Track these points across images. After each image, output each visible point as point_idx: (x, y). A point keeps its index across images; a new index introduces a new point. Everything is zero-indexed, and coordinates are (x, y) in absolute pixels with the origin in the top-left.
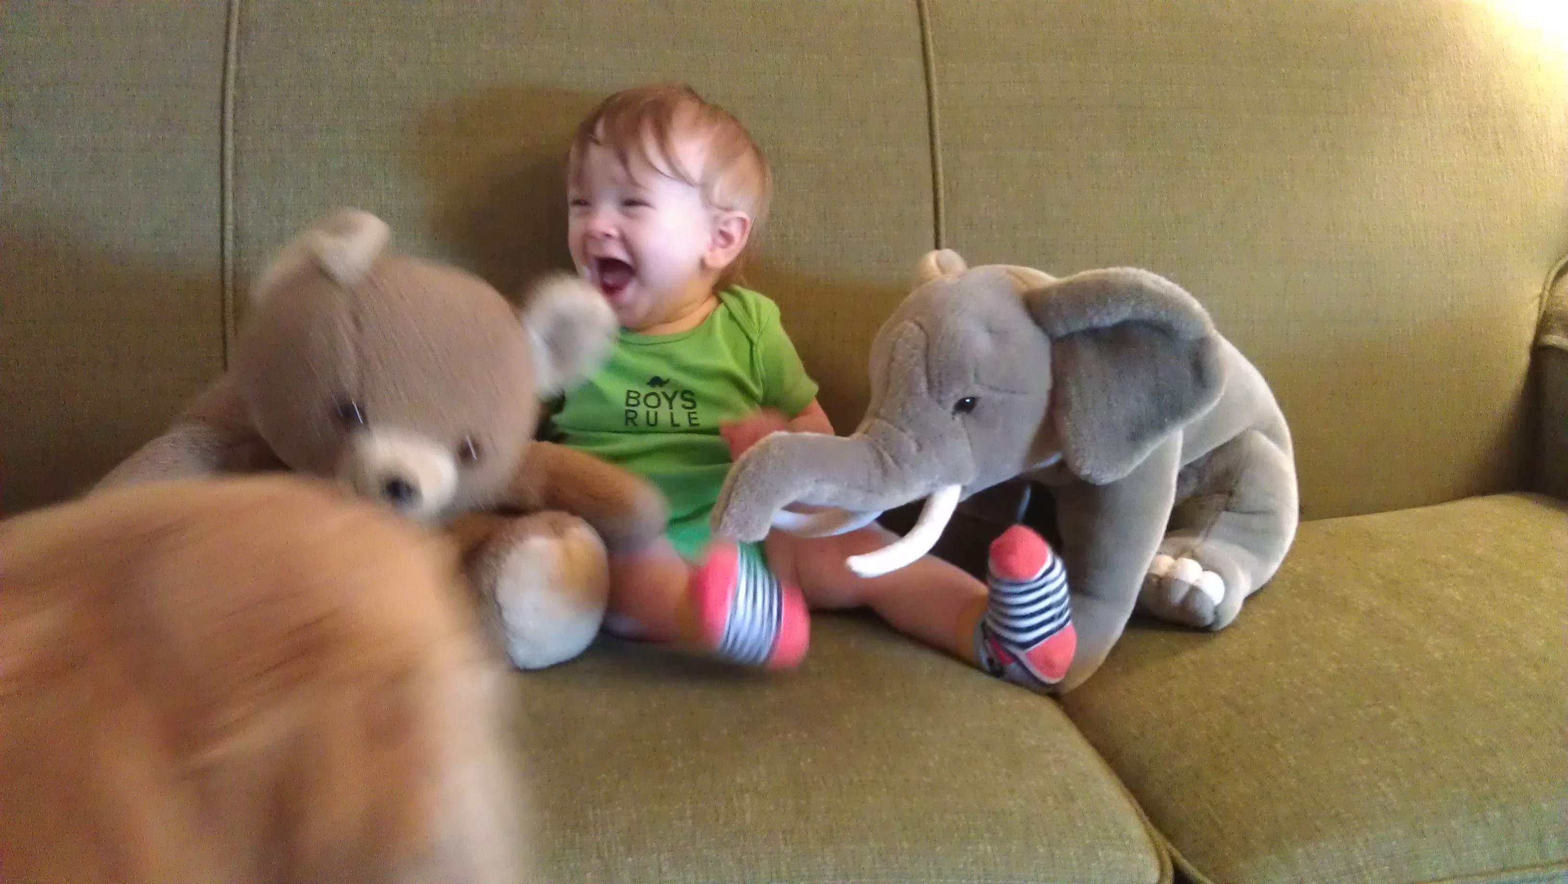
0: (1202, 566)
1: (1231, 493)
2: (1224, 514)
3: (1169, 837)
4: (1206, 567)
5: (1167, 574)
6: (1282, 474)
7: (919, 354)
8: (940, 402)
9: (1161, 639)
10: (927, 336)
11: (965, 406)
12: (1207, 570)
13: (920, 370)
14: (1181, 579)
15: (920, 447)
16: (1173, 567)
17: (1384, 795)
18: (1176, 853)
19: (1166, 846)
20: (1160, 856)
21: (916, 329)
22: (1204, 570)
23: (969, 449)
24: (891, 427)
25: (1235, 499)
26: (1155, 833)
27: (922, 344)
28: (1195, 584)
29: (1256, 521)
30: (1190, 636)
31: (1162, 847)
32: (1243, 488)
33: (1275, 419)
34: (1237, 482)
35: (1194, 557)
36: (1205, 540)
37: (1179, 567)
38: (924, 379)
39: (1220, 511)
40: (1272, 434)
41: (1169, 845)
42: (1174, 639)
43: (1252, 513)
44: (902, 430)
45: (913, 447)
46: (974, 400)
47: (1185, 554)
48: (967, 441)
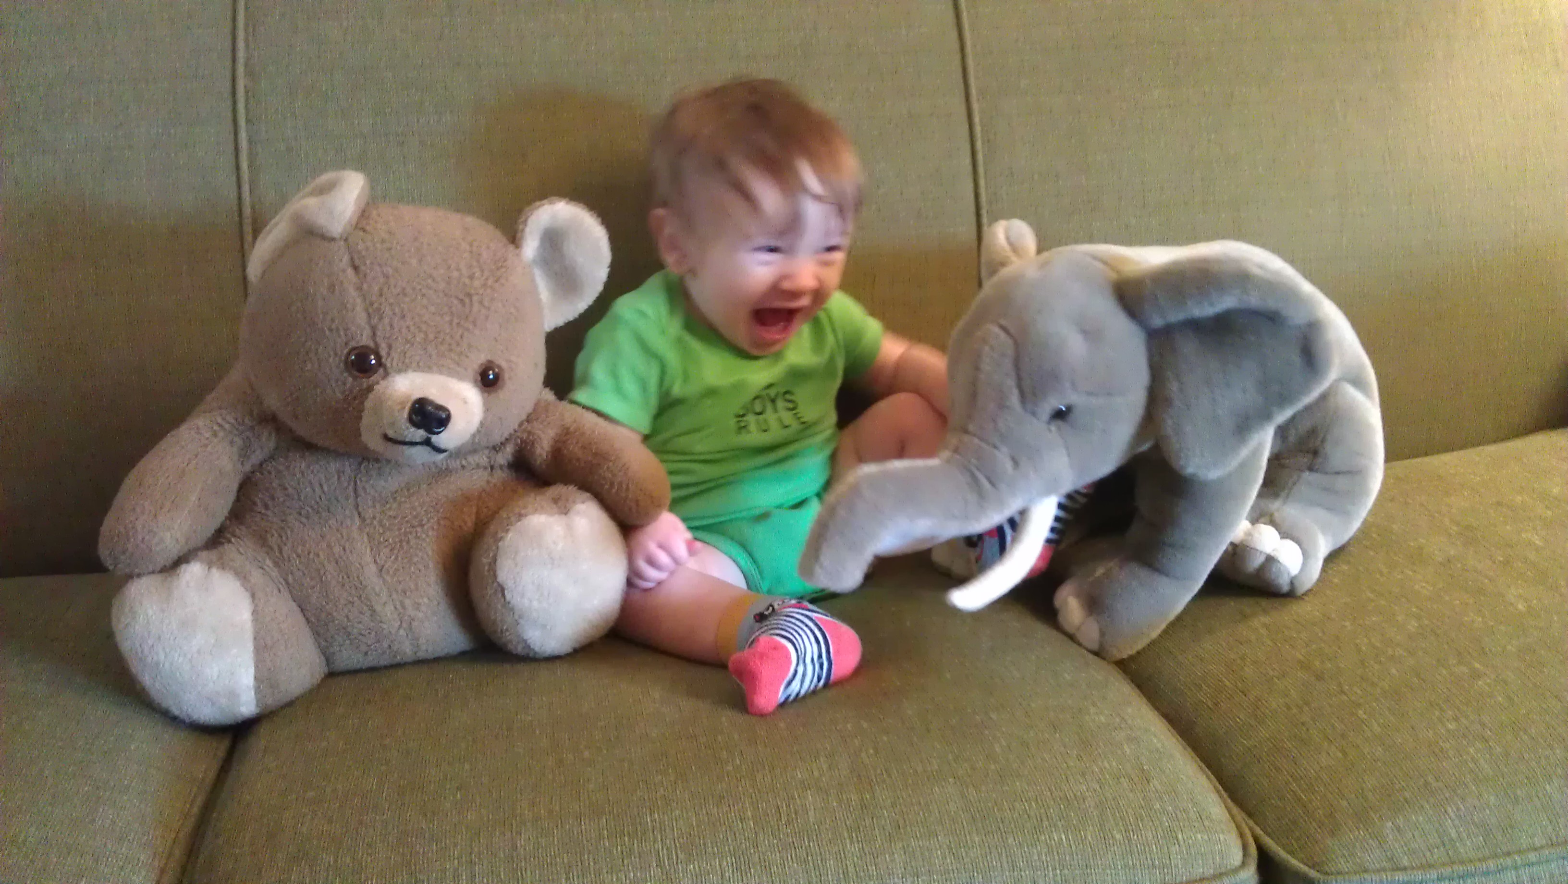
0: (1280, 533)
1: (1315, 453)
2: (1306, 475)
3: (1250, 815)
4: (1284, 535)
5: (1242, 542)
6: (1369, 427)
7: (1008, 365)
8: (1034, 414)
9: (1231, 605)
10: (1016, 344)
11: (1060, 415)
12: (1287, 538)
13: (1011, 382)
14: (1258, 548)
15: (1016, 463)
16: (1249, 534)
17: (1473, 760)
18: (1259, 831)
19: (1247, 824)
20: (1242, 835)
21: (1002, 335)
22: (1282, 538)
23: (1065, 459)
24: (984, 445)
25: (1320, 460)
26: (1235, 810)
27: (1010, 351)
28: (1272, 554)
29: (1341, 483)
30: (1264, 602)
31: (1244, 825)
32: (1328, 448)
33: (1361, 367)
34: (1323, 441)
35: (1272, 523)
36: (1284, 503)
37: (1256, 535)
38: (1015, 392)
39: (1302, 471)
40: (1358, 382)
41: (1251, 823)
42: (1246, 604)
43: (1338, 473)
44: (995, 447)
45: (1009, 465)
46: (1069, 409)
47: (1263, 520)
48: (1064, 451)
